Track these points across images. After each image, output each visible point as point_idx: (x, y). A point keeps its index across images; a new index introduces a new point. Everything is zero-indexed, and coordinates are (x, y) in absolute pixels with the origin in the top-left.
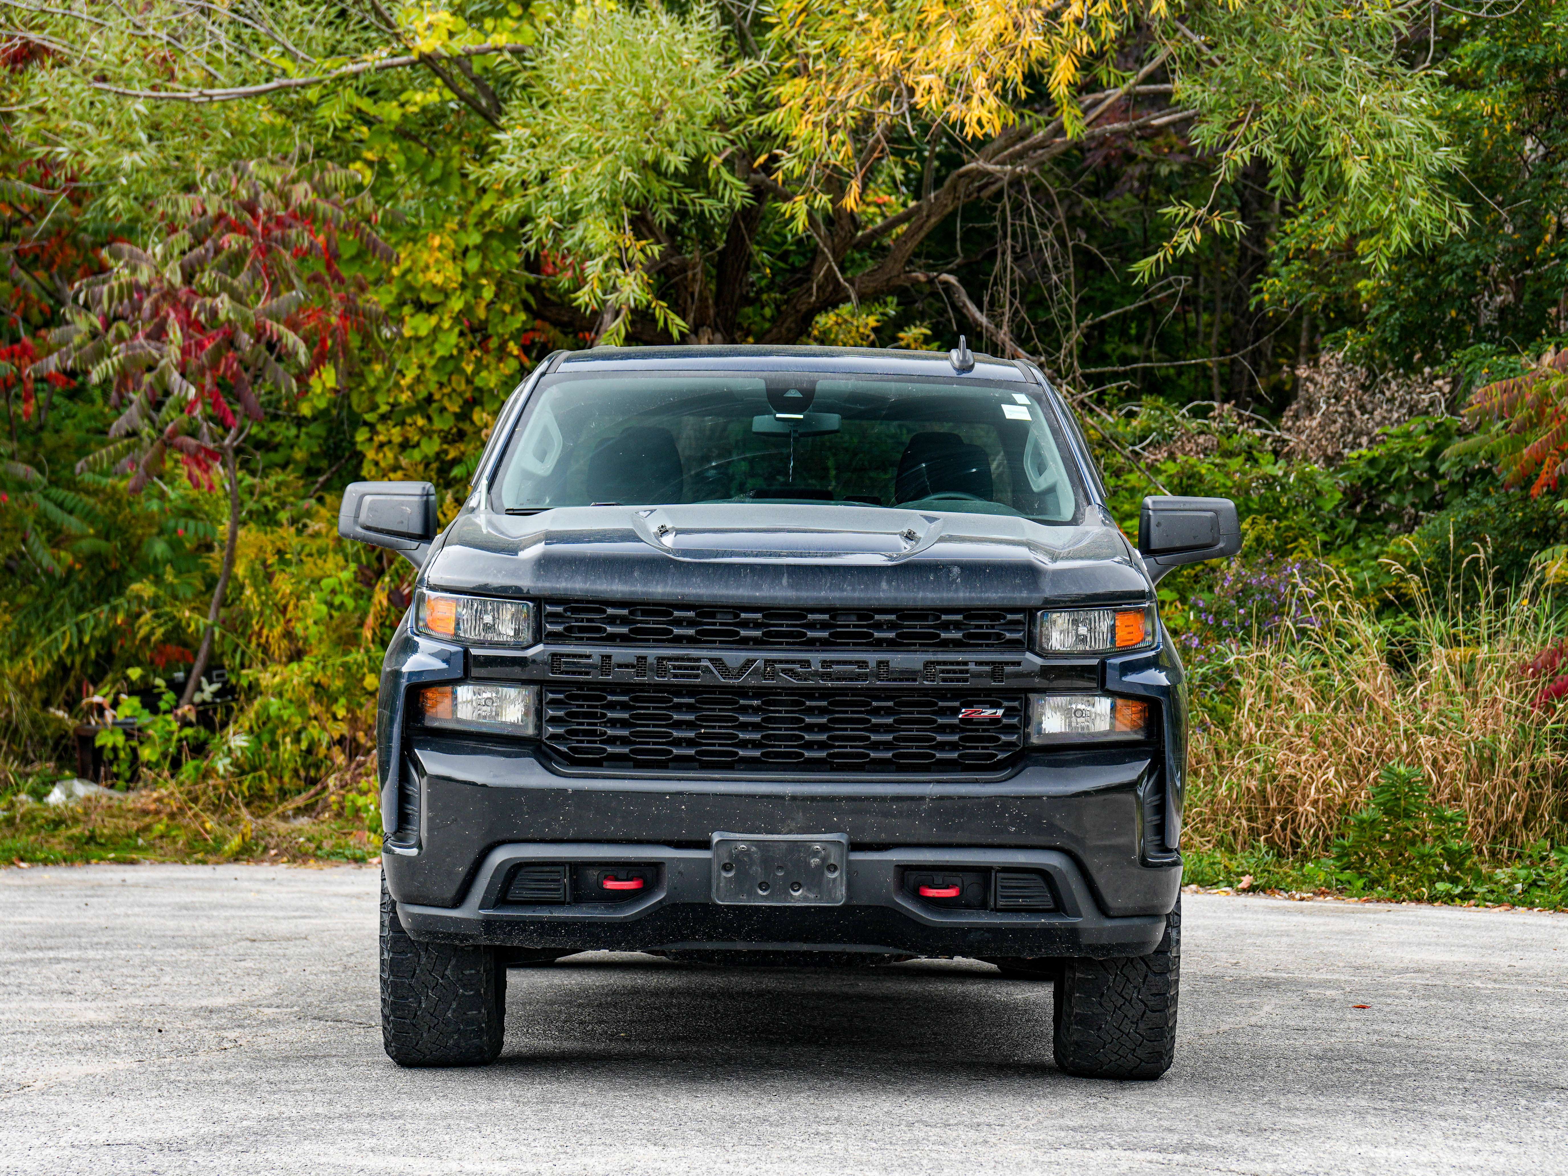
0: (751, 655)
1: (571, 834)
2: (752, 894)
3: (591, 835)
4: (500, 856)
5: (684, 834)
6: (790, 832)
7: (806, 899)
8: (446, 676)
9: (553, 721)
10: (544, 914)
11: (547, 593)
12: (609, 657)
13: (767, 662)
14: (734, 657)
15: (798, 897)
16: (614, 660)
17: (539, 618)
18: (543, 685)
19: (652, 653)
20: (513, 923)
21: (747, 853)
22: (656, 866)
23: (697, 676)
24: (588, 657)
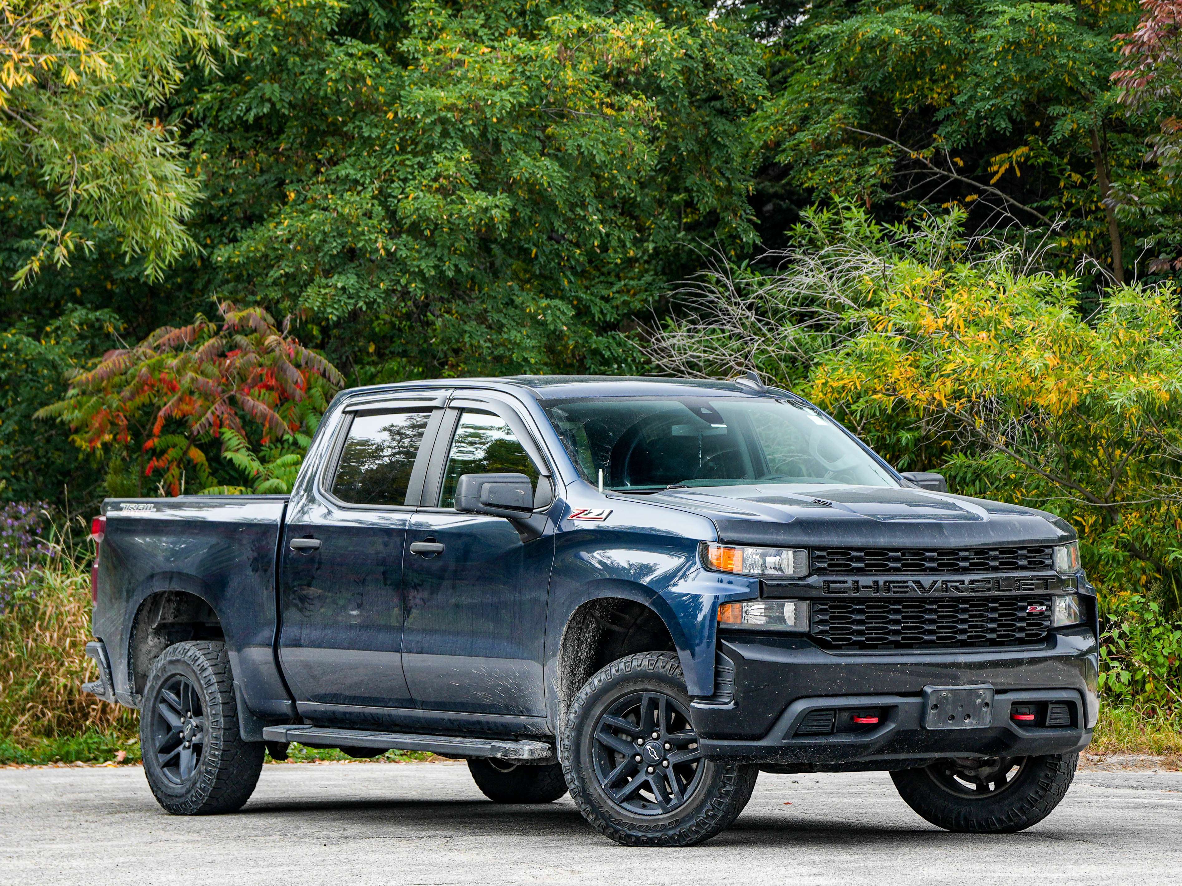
0: (935, 578)
1: (844, 690)
2: (945, 722)
3: (855, 691)
4: (799, 706)
5: (908, 688)
6: (964, 684)
7: (971, 724)
8: (749, 597)
9: (822, 622)
10: (823, 741)
11: (817, 544)
12: (857, 582)
13: (943, 582)
14: (927, 580)
15: (968, 724)
16: (860, 584)
17: (812, 559)
18: (814, 600)
19: (882, 579)
20: (801, 747)
21: (946, 698)
22: (894, 707)
23: (906, 592)
24: (846, 582)
